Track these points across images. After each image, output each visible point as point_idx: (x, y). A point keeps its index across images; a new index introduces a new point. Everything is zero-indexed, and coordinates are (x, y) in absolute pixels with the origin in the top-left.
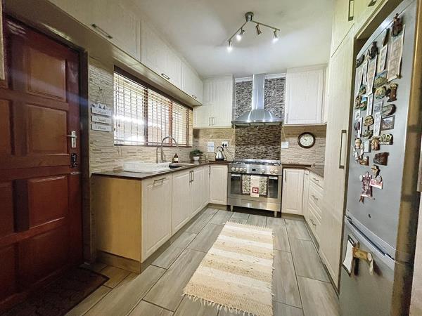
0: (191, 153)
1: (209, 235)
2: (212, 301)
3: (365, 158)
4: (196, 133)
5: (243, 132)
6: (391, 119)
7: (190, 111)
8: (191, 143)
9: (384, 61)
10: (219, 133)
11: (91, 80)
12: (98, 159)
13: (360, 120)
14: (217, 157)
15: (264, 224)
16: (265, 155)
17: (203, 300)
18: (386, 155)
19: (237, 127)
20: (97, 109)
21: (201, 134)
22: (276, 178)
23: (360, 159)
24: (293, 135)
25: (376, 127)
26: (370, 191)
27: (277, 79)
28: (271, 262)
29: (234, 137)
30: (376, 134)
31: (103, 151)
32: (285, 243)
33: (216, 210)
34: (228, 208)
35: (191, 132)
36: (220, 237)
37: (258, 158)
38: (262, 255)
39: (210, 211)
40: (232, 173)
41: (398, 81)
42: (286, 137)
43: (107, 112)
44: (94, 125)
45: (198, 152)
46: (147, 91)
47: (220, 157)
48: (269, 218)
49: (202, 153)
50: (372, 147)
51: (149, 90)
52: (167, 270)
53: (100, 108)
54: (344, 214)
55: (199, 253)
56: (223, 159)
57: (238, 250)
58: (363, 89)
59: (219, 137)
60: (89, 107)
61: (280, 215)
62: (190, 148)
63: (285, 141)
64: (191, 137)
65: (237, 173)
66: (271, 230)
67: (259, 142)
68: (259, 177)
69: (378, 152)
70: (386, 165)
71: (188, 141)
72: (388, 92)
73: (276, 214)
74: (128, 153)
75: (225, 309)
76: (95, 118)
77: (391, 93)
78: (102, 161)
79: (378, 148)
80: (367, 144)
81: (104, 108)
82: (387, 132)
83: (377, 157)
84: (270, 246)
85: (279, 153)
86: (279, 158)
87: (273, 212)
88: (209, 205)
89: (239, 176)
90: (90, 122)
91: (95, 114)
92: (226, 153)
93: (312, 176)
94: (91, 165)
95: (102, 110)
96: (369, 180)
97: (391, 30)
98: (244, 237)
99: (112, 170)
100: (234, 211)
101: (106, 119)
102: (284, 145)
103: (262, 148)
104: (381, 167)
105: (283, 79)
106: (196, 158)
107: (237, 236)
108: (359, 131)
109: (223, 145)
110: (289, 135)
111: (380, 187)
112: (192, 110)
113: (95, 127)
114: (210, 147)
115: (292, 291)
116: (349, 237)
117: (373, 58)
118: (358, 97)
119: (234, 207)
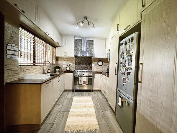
0: (55, 67)
1: (68, 104)
2: (77, 130)
3: (124, 73)
4: (57, 58)
5: (78, 59)
6: (131, 63)
7: (54, 48)
8: (54, 63)
9: (129, 47)
10: (68, 59)
11: (6, 30)
12: (10, 74)
13: (122, 61)
14: (67, 69)
15: (88, 95)
16: (86, 69)
17: (73, 131)
18: (130, 73)
19: (76, 57)
20: (10, 47)
21: (59, 59)
22: (91, 77)
23: (122, 73)
24: (96, 61)
25: (127, 65)
26: (126, 82)
27: (91, 40)
28: (94, 109)
29: (74, 61)
30: (127, 67)
31: (12, 69)
32: (96, 101)
33: (68, 92)
34: (73, 91)
35: (54, 58)
36: (73, 103)
37: (84, 70)
38: (90, 107)
39: (65, 93)
40: (75, 76)
41: (132, 54)
42: (94, 62)
43: (16, 49)
44: (8, 56)
45: (58, 67)
46: (35, 38)
47: (69, 69)
48: (89, 93)
49: (60, 67)
50: (126, 70)
51: (36, 38)
52: (53, 124)
53: (12, 46)
54: (117, 89)
55: (66, 112)
56: (70, 70)
57: (81, 107)
58: (123, 53)
59: (68, 61)
60: (5, 46)
61: (93, 91)
62: (54, 66)
63: (93, 63)
64: (55, 60)
65: (77, 76)
66: (91, 97)
67: (84, 63)
68: (85, 77)
69: (128, 72)
70: (130, 75)
71: (53, 62)
72: (130, 56)
73: (91, 91)
74: (26, 70)
75: (83, 131)
76: (8, 52)
77: (131, 56)
78: (12, 75)
79: (128, 71)
80: (124, 69)
81: (14, 47)
82: (130, 67)
83: (128, 73)
84: (92, 103)
85: (91, 67)
86: (91, 69)
87: (90, 90)
88: (65, 91)
89: (78, 77)
90: (5, 54)
91: (9, 50)
92: (71, 68)
93: (104, 76)
94: (5, 78)
95: (13, 48)
96: (125, 79)
97: (130, 40)
98: (82, 101)
99: (17, 79)
100: (75, 92)
101: (15, 52)
102: (93, 65)
103: (85, 66)
104: (128, 76)
105: (92, 41)
106: (57, 70)
107: (80, 102)
108: (122, 65)
109: (70, 64)
110: (95, 61)
111: (128, 81)
112: (55, 48)
113: (8, 57)
114: (64, 65)
115: (103, 117)
116: (120, 96)
117: (126, 45)
118: (121, 55)
119: (75, 90)
